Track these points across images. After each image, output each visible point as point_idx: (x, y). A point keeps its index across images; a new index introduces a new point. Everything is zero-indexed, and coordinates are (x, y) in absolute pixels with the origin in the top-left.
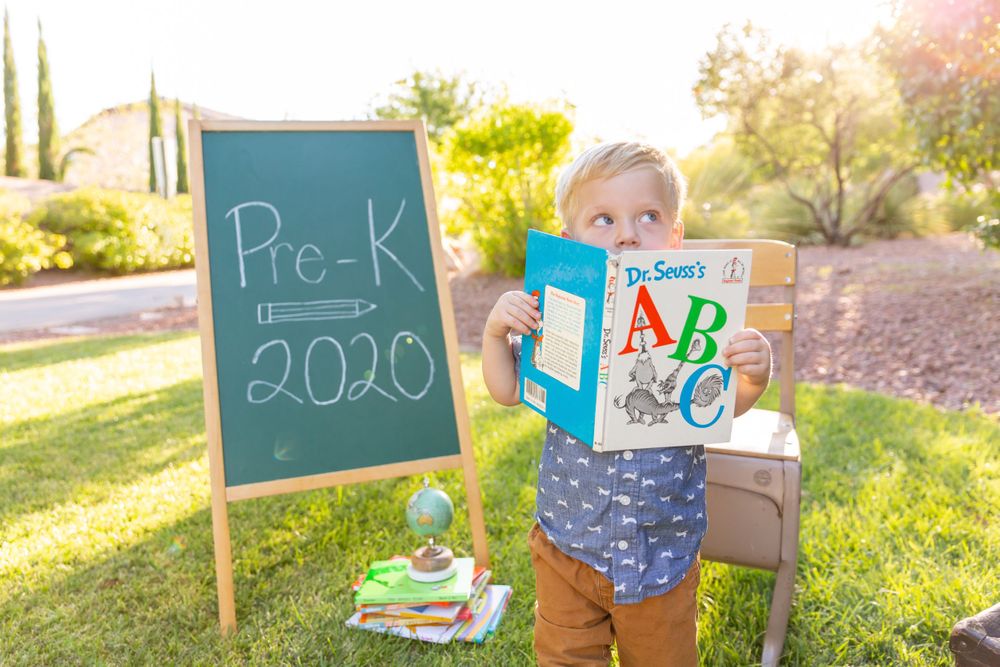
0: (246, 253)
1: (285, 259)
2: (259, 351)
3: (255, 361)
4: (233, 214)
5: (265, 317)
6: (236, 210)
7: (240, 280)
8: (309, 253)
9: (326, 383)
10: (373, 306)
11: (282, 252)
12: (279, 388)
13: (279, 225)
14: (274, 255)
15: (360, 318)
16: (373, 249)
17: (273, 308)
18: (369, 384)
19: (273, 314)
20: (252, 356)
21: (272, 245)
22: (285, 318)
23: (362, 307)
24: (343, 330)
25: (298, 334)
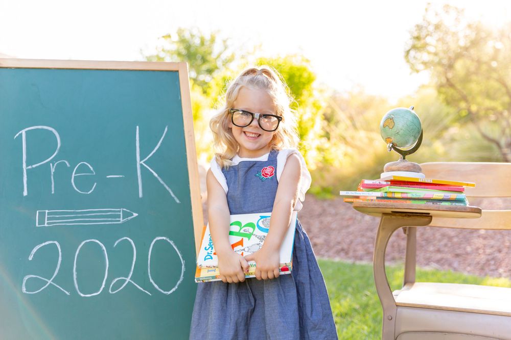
0: (30, 167)
1: (62, 173)
2: (35, 250)
3: (30, 259)
4: (21, 135)
5: (42, 221)
6: (23, 132)
7: (23, 190)
8: (83, 169)
9: (90, 279)
10: (135, 215)
11: (60, 167)
12: (50, 282)
13: (59, 145)
14: (53, 170)
15: (124, 223)
16: (138, 166)
17: (49, 214)
18: (128, 280)
19: (49, 219)
20: (29, 254)
21: (52, 161)
22: (59, 222)
23: (126, 215)
24: (108, 233)
25: (69, 236)
